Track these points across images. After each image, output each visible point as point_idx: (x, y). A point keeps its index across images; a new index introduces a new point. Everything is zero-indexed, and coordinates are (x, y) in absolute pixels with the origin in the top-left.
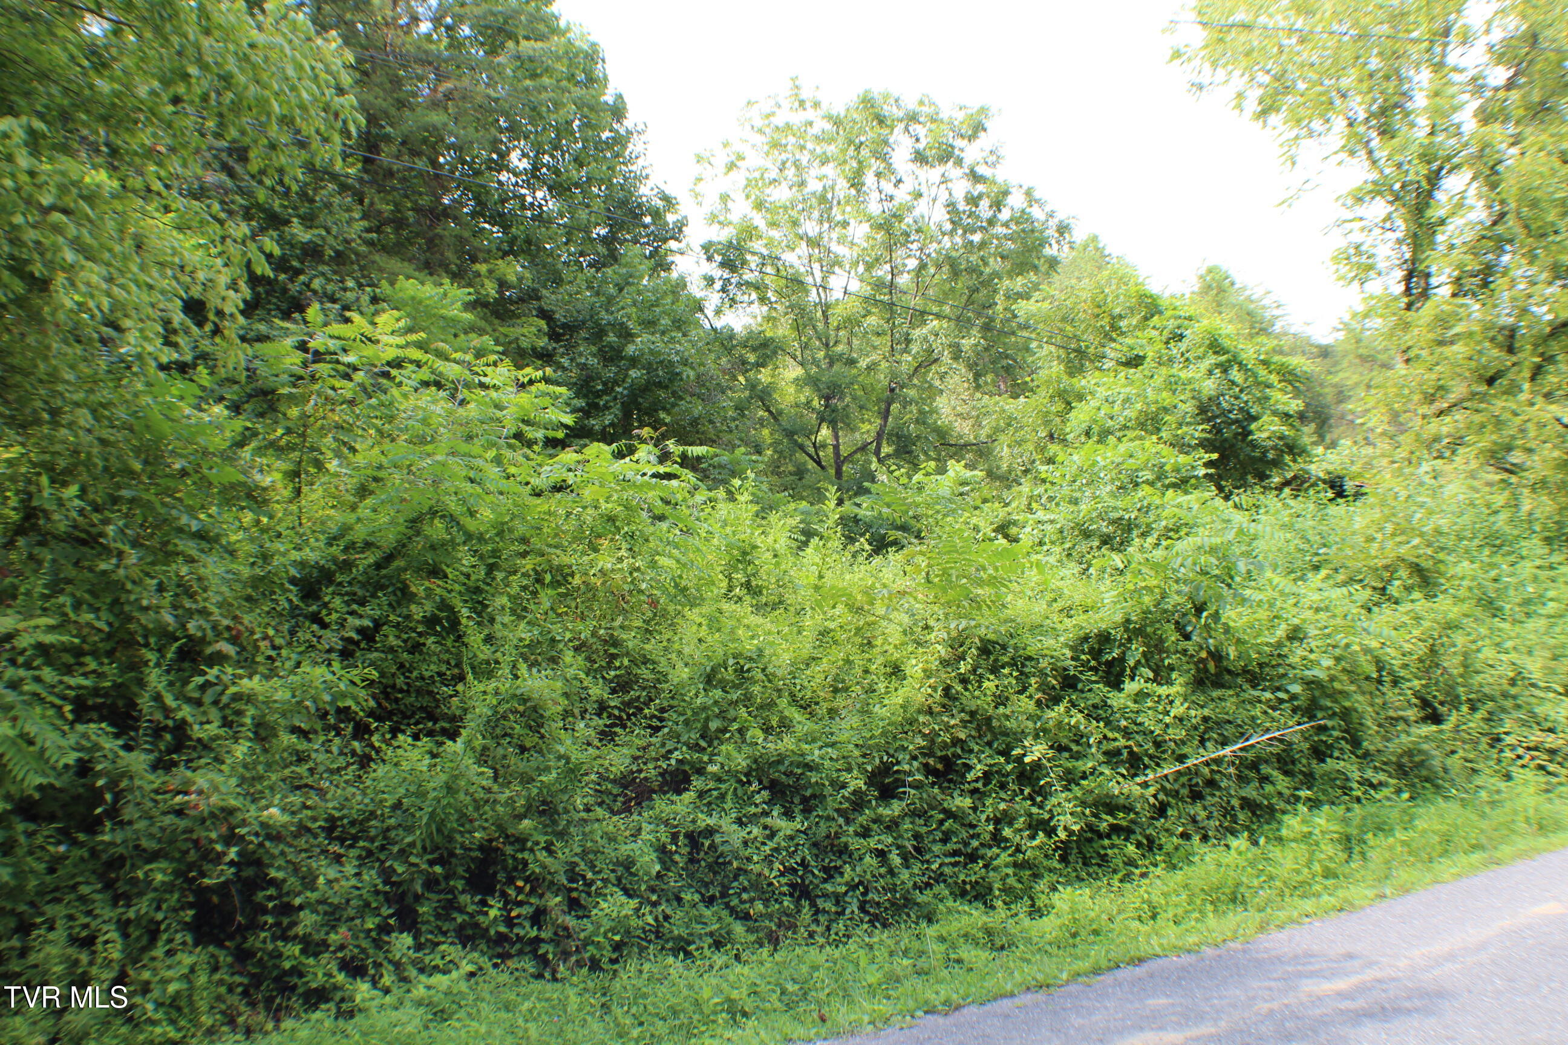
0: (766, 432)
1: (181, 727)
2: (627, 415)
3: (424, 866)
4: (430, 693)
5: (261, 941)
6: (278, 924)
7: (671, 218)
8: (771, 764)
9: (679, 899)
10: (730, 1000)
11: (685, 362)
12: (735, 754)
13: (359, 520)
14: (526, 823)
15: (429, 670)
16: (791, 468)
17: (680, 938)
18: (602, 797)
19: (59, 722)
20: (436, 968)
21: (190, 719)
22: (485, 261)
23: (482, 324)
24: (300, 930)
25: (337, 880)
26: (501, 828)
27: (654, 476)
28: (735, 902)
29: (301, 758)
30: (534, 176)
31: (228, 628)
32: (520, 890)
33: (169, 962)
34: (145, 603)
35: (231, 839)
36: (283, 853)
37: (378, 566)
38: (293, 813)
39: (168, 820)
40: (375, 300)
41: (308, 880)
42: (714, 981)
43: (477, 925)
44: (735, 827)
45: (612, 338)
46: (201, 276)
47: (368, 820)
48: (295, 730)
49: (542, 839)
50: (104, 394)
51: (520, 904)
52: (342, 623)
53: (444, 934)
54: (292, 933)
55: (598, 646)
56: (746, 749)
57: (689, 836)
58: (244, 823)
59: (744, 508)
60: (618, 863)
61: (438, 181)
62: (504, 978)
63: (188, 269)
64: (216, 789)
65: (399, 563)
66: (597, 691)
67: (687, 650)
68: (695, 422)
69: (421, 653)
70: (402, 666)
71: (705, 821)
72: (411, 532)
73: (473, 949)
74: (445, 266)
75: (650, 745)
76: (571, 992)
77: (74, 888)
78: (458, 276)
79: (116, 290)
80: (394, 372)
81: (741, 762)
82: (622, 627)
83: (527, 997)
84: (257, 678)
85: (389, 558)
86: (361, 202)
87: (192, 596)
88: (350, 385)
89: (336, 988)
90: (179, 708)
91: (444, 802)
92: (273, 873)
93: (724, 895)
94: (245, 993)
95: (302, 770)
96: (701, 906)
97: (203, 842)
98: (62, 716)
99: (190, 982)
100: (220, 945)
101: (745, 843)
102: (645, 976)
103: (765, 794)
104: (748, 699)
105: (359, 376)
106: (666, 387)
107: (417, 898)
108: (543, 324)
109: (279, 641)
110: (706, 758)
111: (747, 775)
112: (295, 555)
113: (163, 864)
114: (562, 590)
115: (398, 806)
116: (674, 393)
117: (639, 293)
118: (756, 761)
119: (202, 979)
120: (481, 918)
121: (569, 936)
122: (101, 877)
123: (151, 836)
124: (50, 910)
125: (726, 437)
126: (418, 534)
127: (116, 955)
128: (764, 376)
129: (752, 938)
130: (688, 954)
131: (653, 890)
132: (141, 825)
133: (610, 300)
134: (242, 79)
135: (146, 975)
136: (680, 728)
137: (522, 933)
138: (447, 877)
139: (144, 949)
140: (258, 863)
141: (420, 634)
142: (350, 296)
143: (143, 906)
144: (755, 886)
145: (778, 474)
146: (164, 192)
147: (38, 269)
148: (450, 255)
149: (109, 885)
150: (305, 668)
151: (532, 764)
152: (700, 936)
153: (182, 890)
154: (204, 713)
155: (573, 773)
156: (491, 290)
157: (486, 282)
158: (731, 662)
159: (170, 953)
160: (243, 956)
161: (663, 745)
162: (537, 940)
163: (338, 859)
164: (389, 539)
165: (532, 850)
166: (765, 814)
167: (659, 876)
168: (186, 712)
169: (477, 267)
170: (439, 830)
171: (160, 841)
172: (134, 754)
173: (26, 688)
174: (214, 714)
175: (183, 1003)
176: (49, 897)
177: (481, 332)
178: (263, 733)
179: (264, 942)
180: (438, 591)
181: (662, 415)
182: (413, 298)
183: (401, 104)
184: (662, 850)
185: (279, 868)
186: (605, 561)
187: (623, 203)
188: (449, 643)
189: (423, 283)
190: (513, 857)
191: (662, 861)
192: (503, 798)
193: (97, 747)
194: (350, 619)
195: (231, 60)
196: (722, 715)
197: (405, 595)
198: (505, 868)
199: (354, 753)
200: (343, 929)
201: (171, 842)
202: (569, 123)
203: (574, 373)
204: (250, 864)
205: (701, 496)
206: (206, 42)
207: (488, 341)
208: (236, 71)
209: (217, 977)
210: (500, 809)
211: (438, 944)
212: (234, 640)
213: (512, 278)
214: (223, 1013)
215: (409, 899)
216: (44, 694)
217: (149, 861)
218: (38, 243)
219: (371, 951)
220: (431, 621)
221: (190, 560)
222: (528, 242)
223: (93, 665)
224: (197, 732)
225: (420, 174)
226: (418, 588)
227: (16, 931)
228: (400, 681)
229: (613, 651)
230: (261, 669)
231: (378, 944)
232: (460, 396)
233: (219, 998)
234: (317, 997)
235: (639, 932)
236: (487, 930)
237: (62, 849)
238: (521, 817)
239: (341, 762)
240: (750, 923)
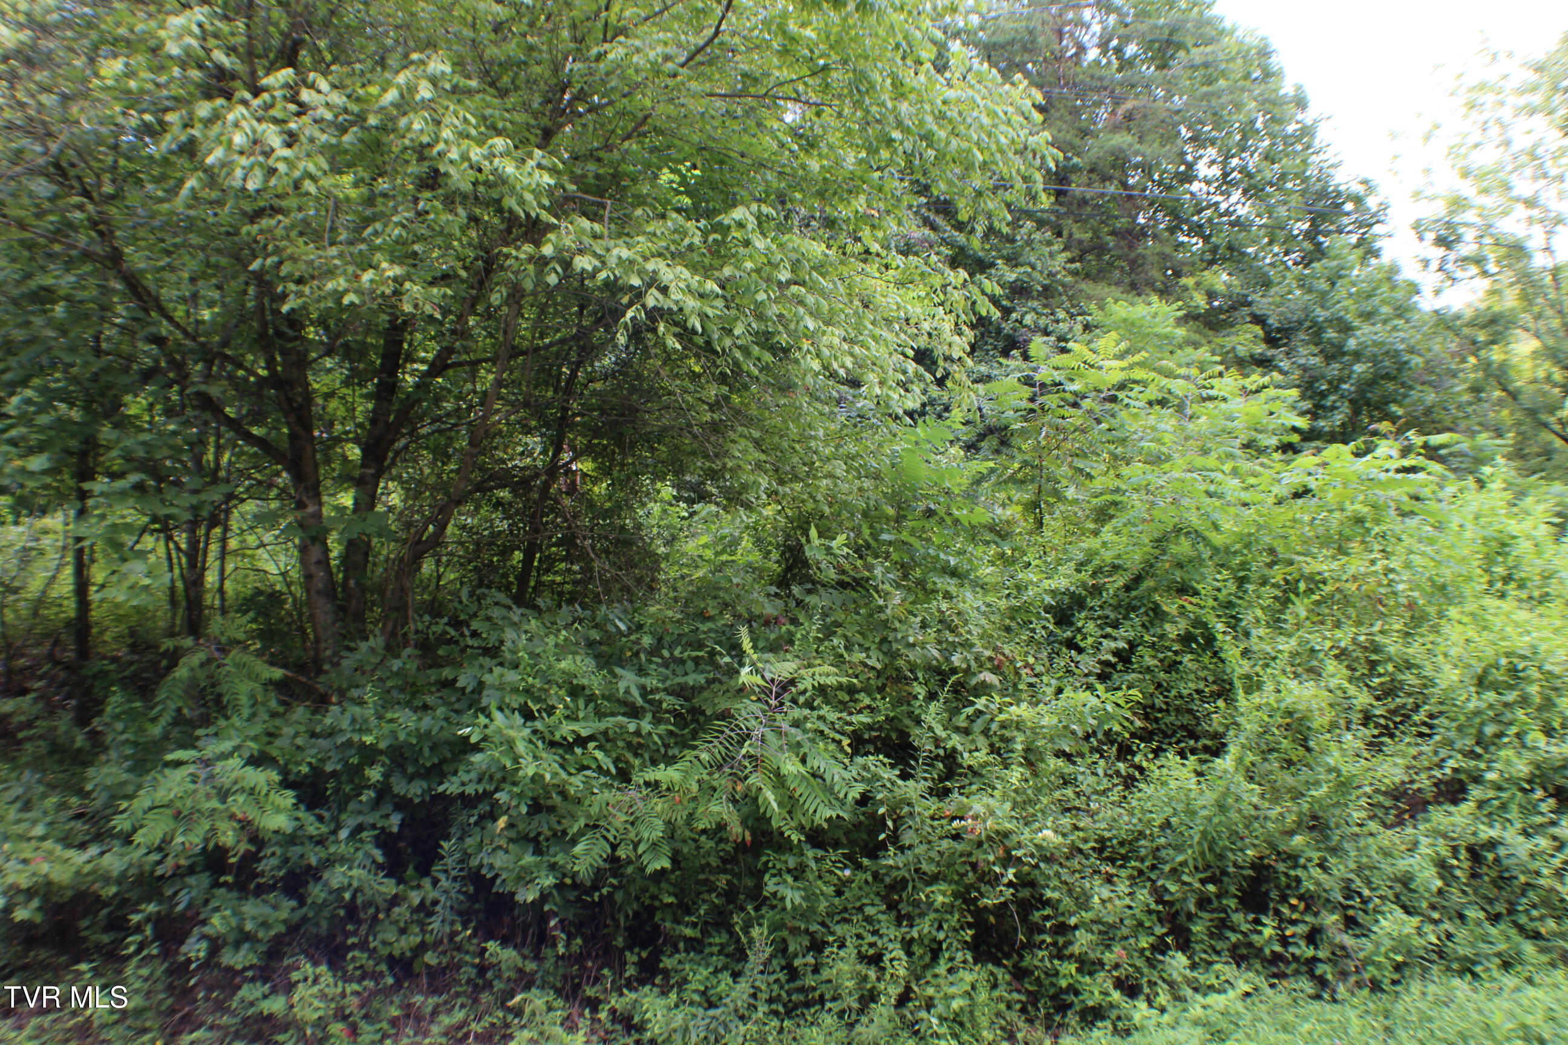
0: (1505, 413)
1: (951, 756)
2: (1356, 412)
3: (1197, 885)
4: (1190, 711)
5: (1039, 959)
6: (1055, 944)
7: (1372, 203)
8: (1556, 770)
9: (1462, 917)
10: (1524, 1026)
11: (1412, 351)
12: (1515, 760)
13: (1104, 544)
14: (1298, 840)
15: (1187, 688)
16: (1535, 449)
17: (1466, 958)
18: (1374, 810)
19: (840, 756)
20: (1211, 987)
21: (960, 748)
22: (1192, 274)
23: (1196, 337)
24: (1076, 949)
25: (1110, 899)
26: (1273, 846)
27: (1398, 471)
28: (1523, 920)
29: (1066, 781)
30: (1225, 182)
31: (990, 659)
32: (1293, 908)
33: (951, 978)
34: (911, 640)
35: (1008, 860)
36: (1058, 875)
37: (1128, 588)
38: (1064, 835)
39: (946, 844)
40: (1087, 327)
41: (1083, 902)
42: (1506, 1005)
43: (1250, 945)
44: (1521, 839)
45: (1331, 334)
46: (926, 326)
47: (1137, 840)
48: (1060, 754)
49: (1316, 855)
50: (851, 448)
51: (1293, 922)
52: (1097, 647)
53: (1218, 953)
54: (1067, 952)
55: (1358, 654)
56: (1526, 754)
57: (1470, 849)
58: (1019, 845)
59: (1496, 494)
60: (1396, 879)
61: (1130, 200)
62: (1282, 999)
63: (912, 322)
64: (992, 813)
65: (1149, 583)
66: (1362, 699)
67: (1454, 652)
68: (1429, 411)
69: (1177, 671)
70: (1159, 685)
71: (1487, 833)
72: (1157, 552)
73: (1248, 969)
74: (1150, 284)
75: (1421, 753)
76: (1352, 1014)
77: (860, 909)
78: (1165, 292)
79: (857, 349)
80: (1121, 395)
81: (1522, 768)
82: (1381, 632)
83: (1305, 1018)
84: (1024, 705)
85: (1138, 579)
86: (1059, 234)
87: (953, 630)
88: (1079, 412)
89: (1111, 1005)
90: (949, 737)
91: (1216, 820)
92: (1049, 894)
93: (1511, 911)
94: (1023, 1010)
95: (1069, 792)
96: (1486, 924)
97: (981, 864)
98: (842, 750)
99: (971, 998)
100: (998, 963)
101: (1532, 856)
102: (1430, 998)
103: (1551, 801)
104: (1524, 701)
105: (1086, 404)
106: (1394, 378)
107: (1190, 917)
108: (1258, 330)
109: (1039, 669)
110: (1483, 766)
111: (1529, 782)
112: (1047, 584)
113: (943, 886)
114: (1316, 597)
115: (1167, 825)
116: (1403, 385)
117: (1354, 284)
118: (1538, 767)
119: (982, 996)
120: (1255, 938)
121: (1348, 956)
122: (885, 899)
123: (931, 860)
124: (839, 930)
125: (1463, 424)
126: (1164, 552)
127: (902, 972)
128: (1496, 355)
129: (1544, 958)
130: (1475, 975)
131: (1433, 907)
132: (920, 850)
133: (1323, 295)
134: (942, 134)
135: (930, 991)
136: (1453, 734)
137: (1297, 952)
138: (1219, 896)
139: (926, 967)
140: (1032, 884)
141: (1176, 653)
142: (1063, 327)
143: (925, 926)
144: (1546, 903)
145: (1523, 457)
146: (884, 253)
147: (783, 339)
148: (1155, 274)
149: (892, 906)
150: (1068, 692)
151: (1302, 778)
152: (1487, 957)
153: (961, 910)
154: (973, 741)
155: (1344, 785)
156: (1200, 301)
157: (1195, 294)
158: (1504, 661)
159: (950, 971)
160: (1020, 974)
161: (1436, 753)
162: (1315, 959)
163: (1109, 880)
164: (1135, 559)
165: (1305, 867)
166: (1553, 823)
167: (1440, 892)
168: (955, 741)
169: (1184, 281)
170: (1211, 849)
171: (938, 864)
172: (911, 783)
173: (809, 725)
174: (982, 742)
175: (965, 1019)
176: (837, 918)
177: (1196, 345)
178: (1031, 760)
179: (1042, 960)
180: (1189, 607)
181: (1394, 408)
182: (1125, 320)
183: (1085, 133)
184: (1442, 866)
185: (1054, 889)
186: (1357, 564)
187: (1323, 194)
188: (1206, 659)
189: (1132, 304)
190: (1286, 875)
191: (1442, 877)
192: (1273, 813)
193: (876, 777)
194: (1105, 642)
195: (929, 119)
196: (1496, 719)
197: (1157, 614)
198: (1277, 887)
199: (1118, 773)
200: (1117, 949)
201: (949, 866)
202: (1253, 122)
203: (1295, 376)
204: (1024, 885)
205: (1451, 489)
206: (904, 107)
207: (1203, 353)
208: (935, 128)
209: (996, 994)
210: (1270, 825)
211: (1210, 963)
212: (996, 670)
213: (1220, 288)
214: (1002, 1029)
215: (1182, 918)
216: (827, 731)
217: (929, 883)
218: (780, 316)
219: (1146, 970)
220: (1186, 639)
221: (948, 596)
222: (1230, 248)
223: (867, 701)
224: (967, 759)
225: (1113, 198)
226: (1170, 607)
227: (809, 949)
228: (1159, 702)
229: (1374, 657)
230: (1024, 696)
231: (1151, 963)
232: (1189, 412)
233: (998, 1014)
234: (1093, 1015)
235: (1422, 953)
236: (1261, 950)
237: (847, 873)
238: (1291, 833)
239: (1105, 783)
240: (1542, 943)
